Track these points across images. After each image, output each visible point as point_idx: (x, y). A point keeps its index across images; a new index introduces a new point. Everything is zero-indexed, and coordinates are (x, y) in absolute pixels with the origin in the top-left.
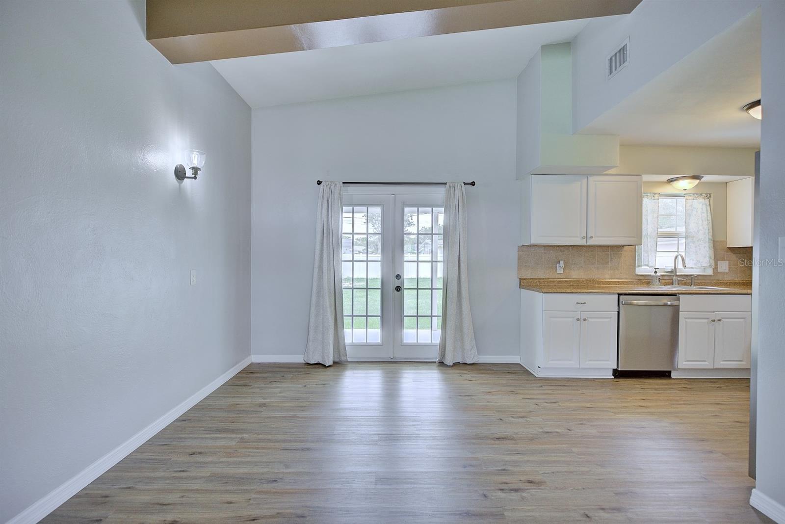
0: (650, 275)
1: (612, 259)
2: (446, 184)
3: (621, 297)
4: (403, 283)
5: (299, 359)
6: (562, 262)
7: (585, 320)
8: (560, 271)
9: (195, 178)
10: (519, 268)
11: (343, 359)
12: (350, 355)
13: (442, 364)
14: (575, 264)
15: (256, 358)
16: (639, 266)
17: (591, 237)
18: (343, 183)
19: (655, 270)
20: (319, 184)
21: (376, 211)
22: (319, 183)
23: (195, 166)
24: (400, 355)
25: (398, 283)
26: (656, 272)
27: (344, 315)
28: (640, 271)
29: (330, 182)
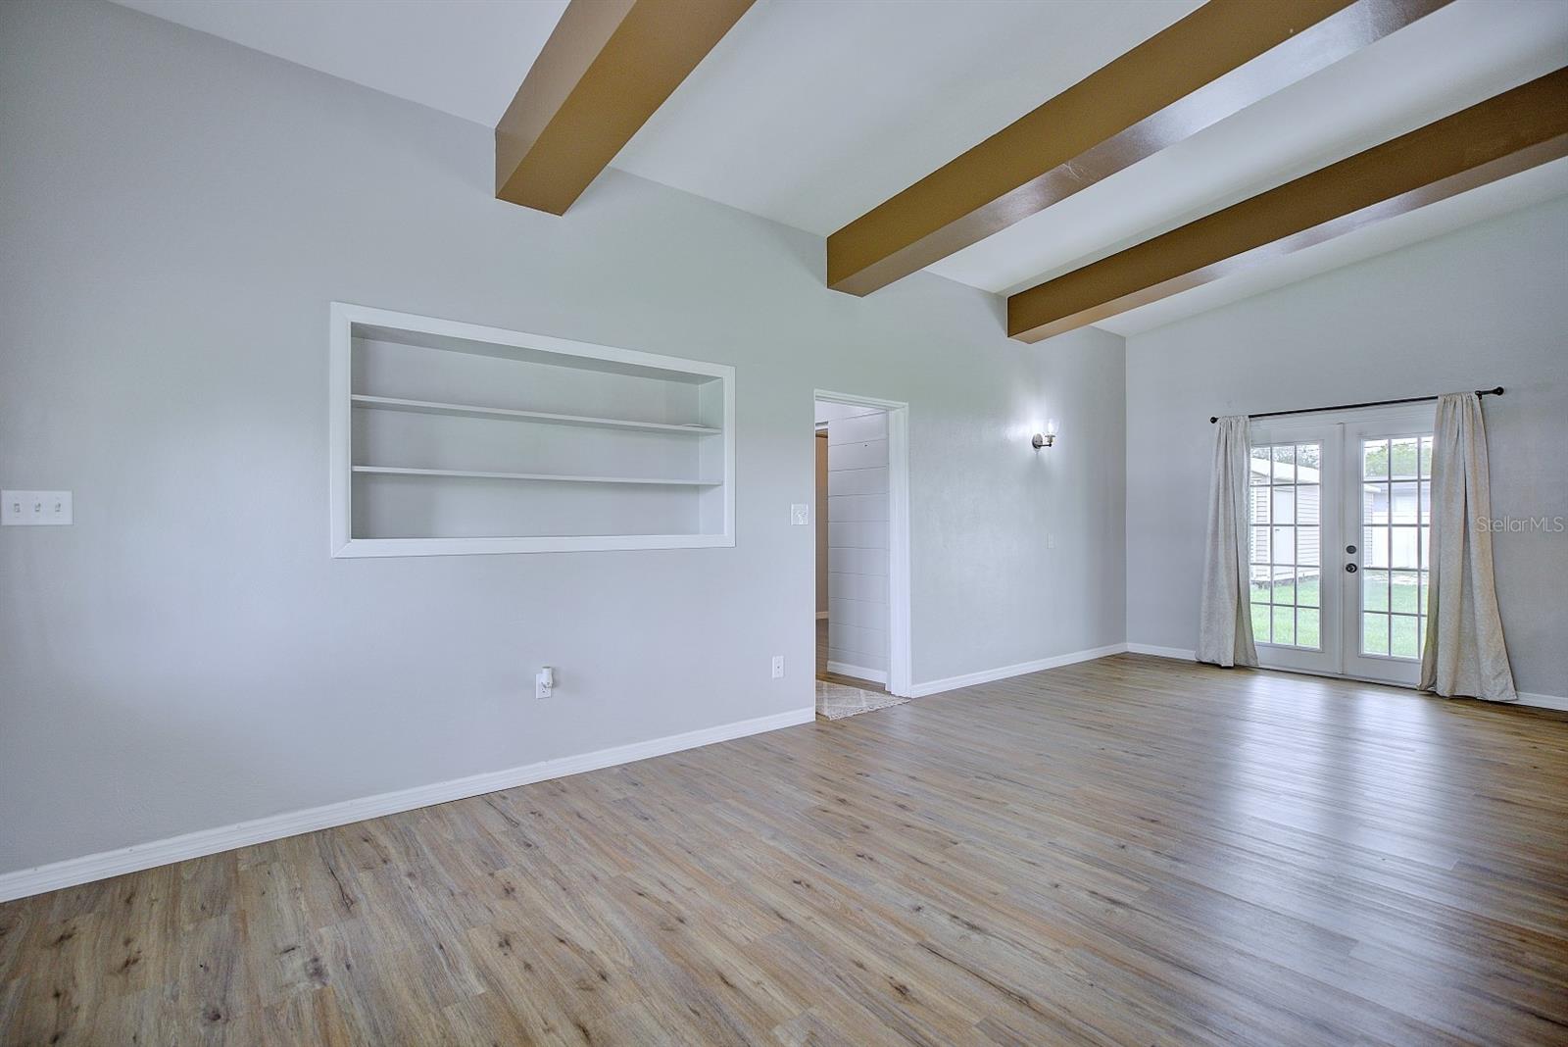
2: (1437, 398)
4: (1360, 558)
5: (1190, 655)
9: (1050, 445)
11: (1252, 663)
12: (1263, 658)
13: (1430, 693)
15: (1132, 647)
18: (1250, 416)
20: (1213, 422)
21: (1314, 450)
22: (1214, 420)
23: (1050, 434)
24: (1353, 671)
25: (1351, 559)
27: (1251, 601)
29: (1230, 417)
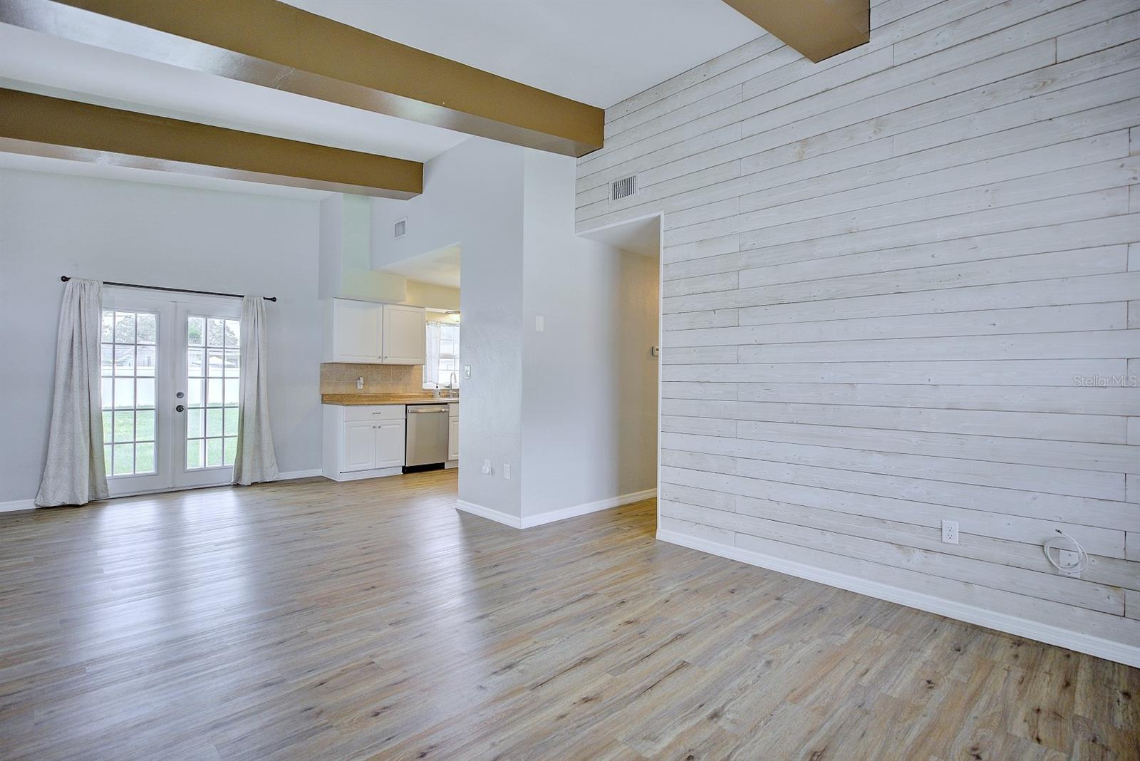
0: (433, 390)
1: (404, 376)
2: (243, 296)
3: (408, 407)
4: (186, 402)
6: (362, 379)
7: (380, 427)
8: (360, 387)
10: (322, 384)
11: (103, 496)
13: (238, 485)
14: (373, 380)
16: (425, 382)
17: (386, 357)
18: (104, 283)
19: (437, 386)
20: (64, 281)
21: (149, 318)
22: (65, 279)
24: (180, 484)
25: (179, 402)
26: (437, 388)
27: (102, 443)
28: (425, 386)
29: (84, 280)
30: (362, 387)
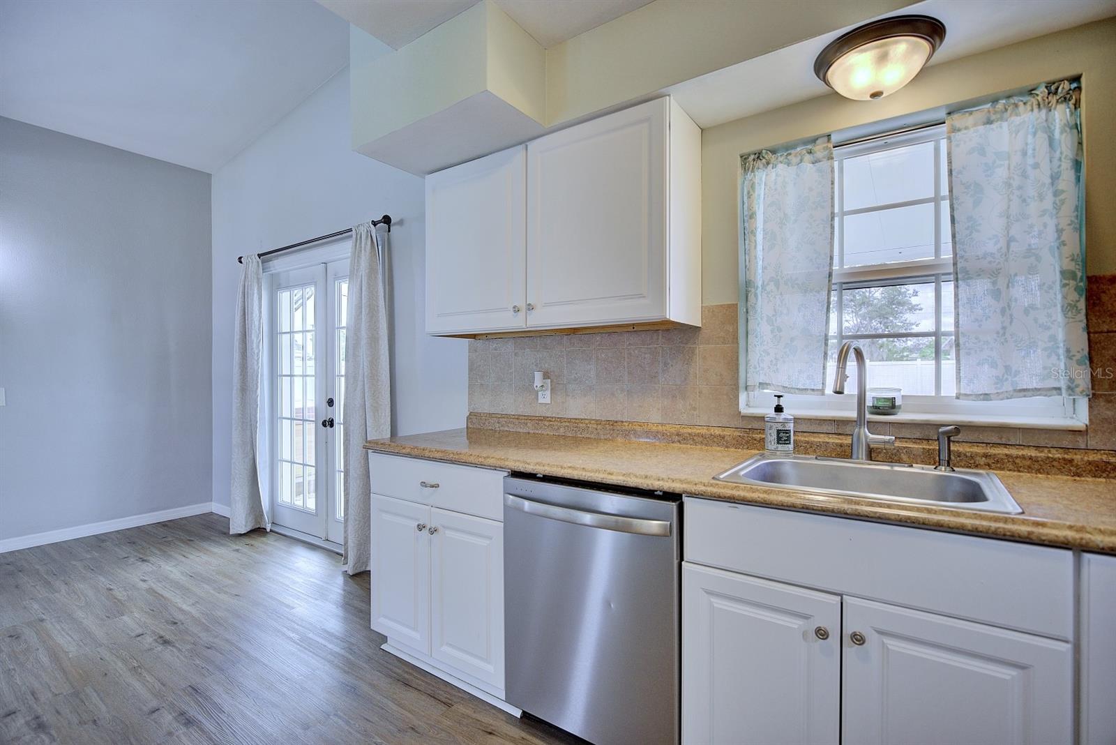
1: (666, 364)
2: (350, 230)
4: (335, 413)
6: (537, 375)
8: (545, 398)
10: (471, 389)
14: (575, 380)
15: (215, 507)
16: (746, 389)
17: (532, 308)
18: (259, 255)
19: (775, 402)
24: (333, 536)
25: (330, 412)
26: (779, 409)
28: (755, 403)
29: (248, 257)
30: (548, 400)
